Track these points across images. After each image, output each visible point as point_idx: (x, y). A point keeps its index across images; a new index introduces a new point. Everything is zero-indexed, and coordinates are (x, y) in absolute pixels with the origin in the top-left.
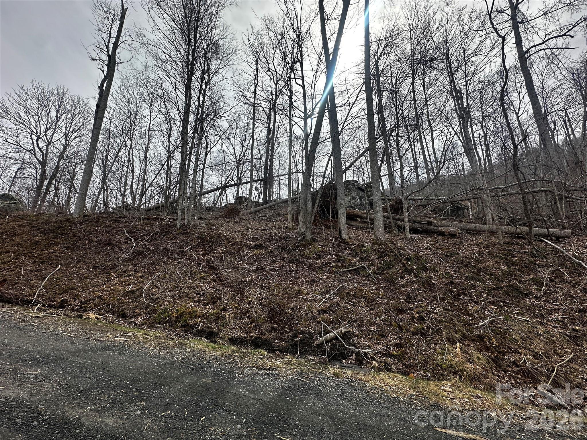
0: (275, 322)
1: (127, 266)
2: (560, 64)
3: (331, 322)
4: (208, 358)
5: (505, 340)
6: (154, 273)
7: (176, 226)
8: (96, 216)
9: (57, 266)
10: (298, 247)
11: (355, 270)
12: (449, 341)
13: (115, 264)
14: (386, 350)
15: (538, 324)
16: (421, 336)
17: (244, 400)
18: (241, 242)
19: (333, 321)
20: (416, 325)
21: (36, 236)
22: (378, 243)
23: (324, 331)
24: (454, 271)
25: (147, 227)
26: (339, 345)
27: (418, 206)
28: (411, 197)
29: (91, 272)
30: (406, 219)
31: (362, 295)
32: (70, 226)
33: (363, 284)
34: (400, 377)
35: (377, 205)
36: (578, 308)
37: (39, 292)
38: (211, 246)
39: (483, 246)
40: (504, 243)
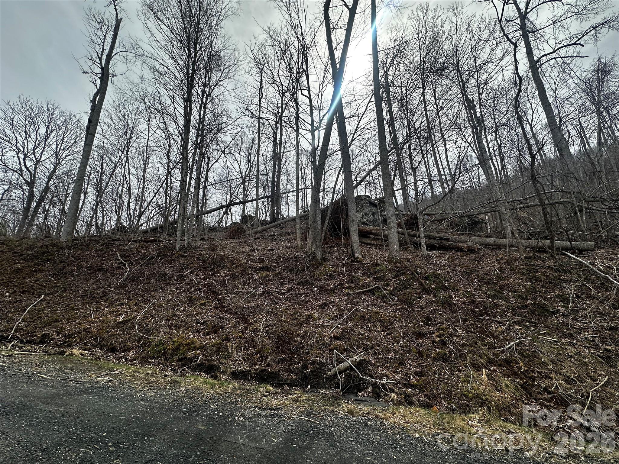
0: (283, 352)
1: (119, 294)
2: (572, 73)
3: (345, 350)
4: (204, 398)
5: (534, 364)
6: (149, 300)
7: (175, 248)
8: (86, 239)
9: (40, 296)
10: (308, 267)
11: (370, 291)
12: (474, 367)
13: (106, 292)
14: (406, 380)
15: (568, 345)
16: (443, 362)
17: (242, 450)
18: (246, 263)
19: (347, 348)
20: (437, 349)
21: (17, 263)
22: (393, 261)
23: (337, 360)
24: (475, 289)
25: (143, 250)
26: (354, 376)
27: (434, 221)
28: (426, 212)
29: (79, 301)
30: (422, 235)
31: (377, 319)
32: (57, 251)
33: (379, 307)
34: (422, 411)
35: (391, 220)
36: (608, 326)
37: (17, 326)
38: (213, 269)
39: (503, 261)
40: (526, 258)
